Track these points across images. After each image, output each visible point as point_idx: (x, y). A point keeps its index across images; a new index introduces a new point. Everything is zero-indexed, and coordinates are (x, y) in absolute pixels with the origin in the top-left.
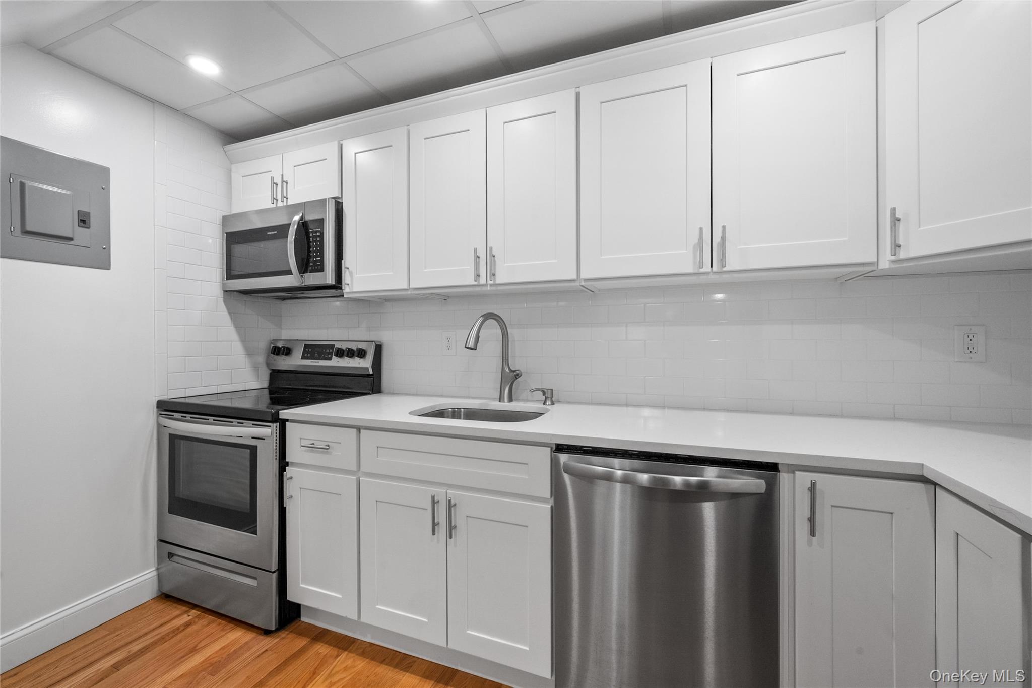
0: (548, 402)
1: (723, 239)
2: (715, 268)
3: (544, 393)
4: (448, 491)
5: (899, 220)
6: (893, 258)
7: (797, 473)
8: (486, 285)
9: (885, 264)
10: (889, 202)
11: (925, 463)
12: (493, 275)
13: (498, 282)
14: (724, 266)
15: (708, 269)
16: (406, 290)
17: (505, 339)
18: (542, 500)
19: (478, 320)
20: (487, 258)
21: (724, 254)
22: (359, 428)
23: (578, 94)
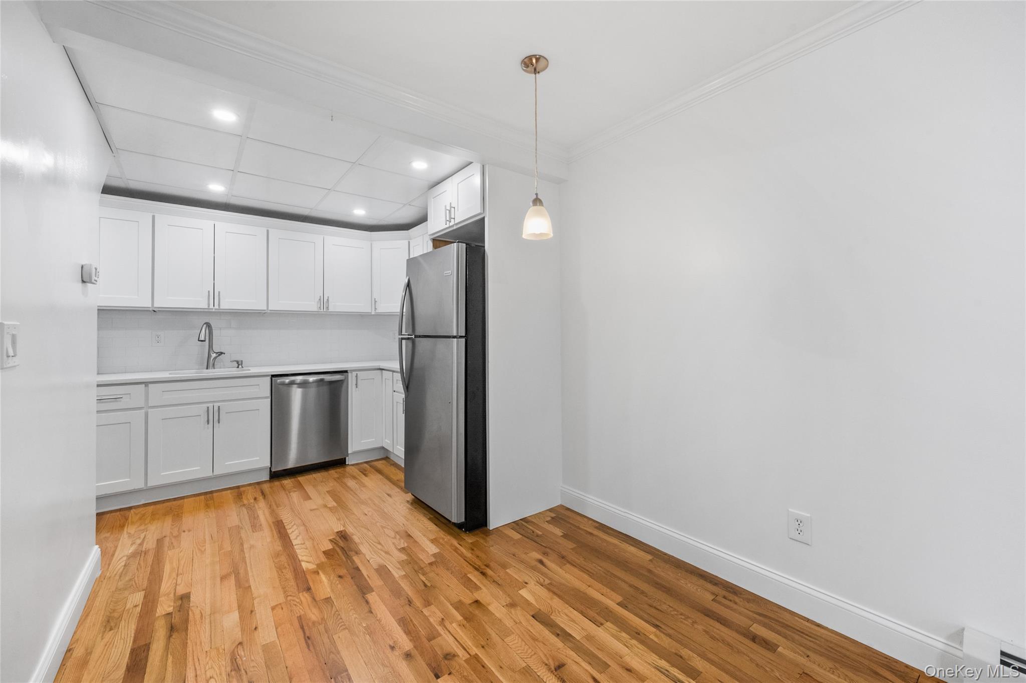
0: (240, 367)
1: (328, 300)
2: (325, 310)
3: (238, 362)
5: (376, 301)
6: (375, 312)
7: (352, 372)
8: (212, 309)
9: (373, 313)
10: (374, 297)
12: (219, 305)
13: (221, 308)
14: (328, 310)
15: (322, 310)
16: (150, 308)
17: (211, 336)
18: (266, 398)
19: (203, 326)
20: (214, 295)
21: (328, 305)
22: (146, 384)
23: (268, 231)
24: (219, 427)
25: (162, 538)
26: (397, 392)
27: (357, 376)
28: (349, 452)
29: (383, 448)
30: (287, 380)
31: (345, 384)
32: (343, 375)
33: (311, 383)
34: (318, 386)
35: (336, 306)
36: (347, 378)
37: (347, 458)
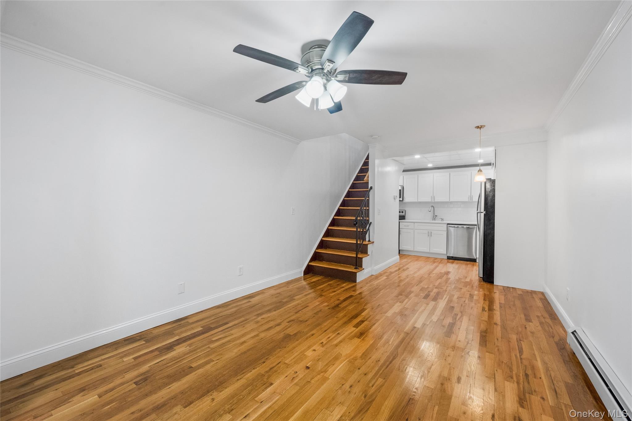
0: (441, 220)
1: (472, 196)
4: (431, 231)
12: (435, 200)
16: (417, 202)
17: (434, 210)
19: (431, 207)
20: (433, 197)
21: (472, 199)
22: (414, 223)
24: (431, 238)
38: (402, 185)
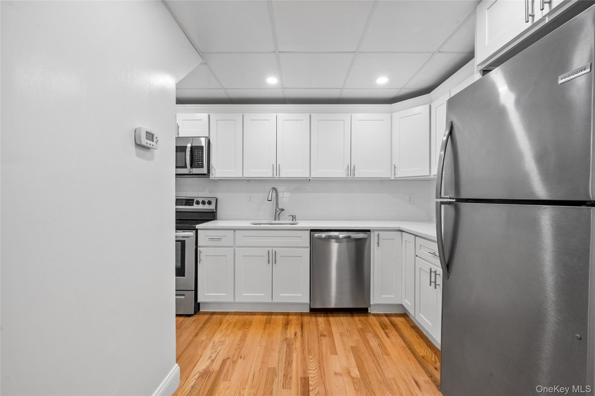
0: (294, 220)
1: (354, 168)
2: (352, 177)
3: (293, 217)
4: (273, 249)
5: (396, 167)
6: (394, 177)
7: (375, 232)
8: (276, 177)
9: (392, 178)
10: (394, 163)
11: (400, 227)
12: (279, 174)
13: (281, 177)
14: (354, 176)
15: (350, 177)
16: (241, 177)
17: (277, 197)
18: (307, 247)
19: (271, 190)
20: (277, 168)
21: (354, 173)
22: (234, 230)
23: (310, 116)
24: (276, 267)
25: (226, 360)
26: (419, 257)
27: (378, 236)
28: (371, 303)
29: (402, 305)
30: (323, 235)
31: (368, 241)
32: (366, 234)
33: (341, 239)
34: (347, 242)
35: (361, 173)
36: (370, 236)
37: (369, 308)
38: (208, 136)
